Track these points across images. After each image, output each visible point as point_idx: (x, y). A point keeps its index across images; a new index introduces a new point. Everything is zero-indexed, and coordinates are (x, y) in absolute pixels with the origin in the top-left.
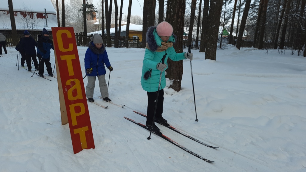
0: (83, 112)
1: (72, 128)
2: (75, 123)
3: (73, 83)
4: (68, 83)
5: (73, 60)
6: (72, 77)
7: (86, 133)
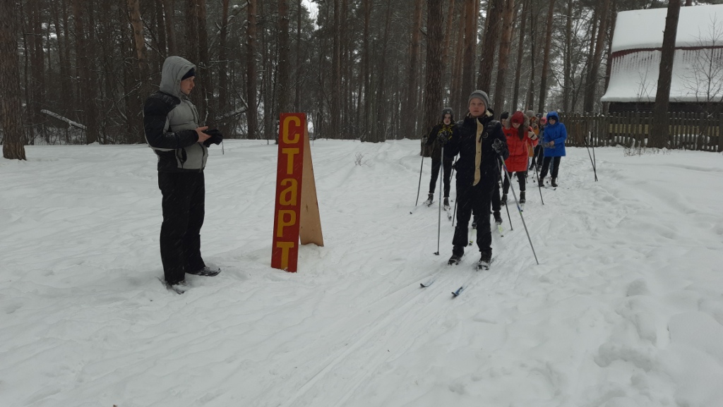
0: (292, 222)
1: (276, 239)
2: (280, 234)
3: (289, 184)
4: (284, 182)
5: (295, 155)
6: (290, 176)
7: (290, 250)
